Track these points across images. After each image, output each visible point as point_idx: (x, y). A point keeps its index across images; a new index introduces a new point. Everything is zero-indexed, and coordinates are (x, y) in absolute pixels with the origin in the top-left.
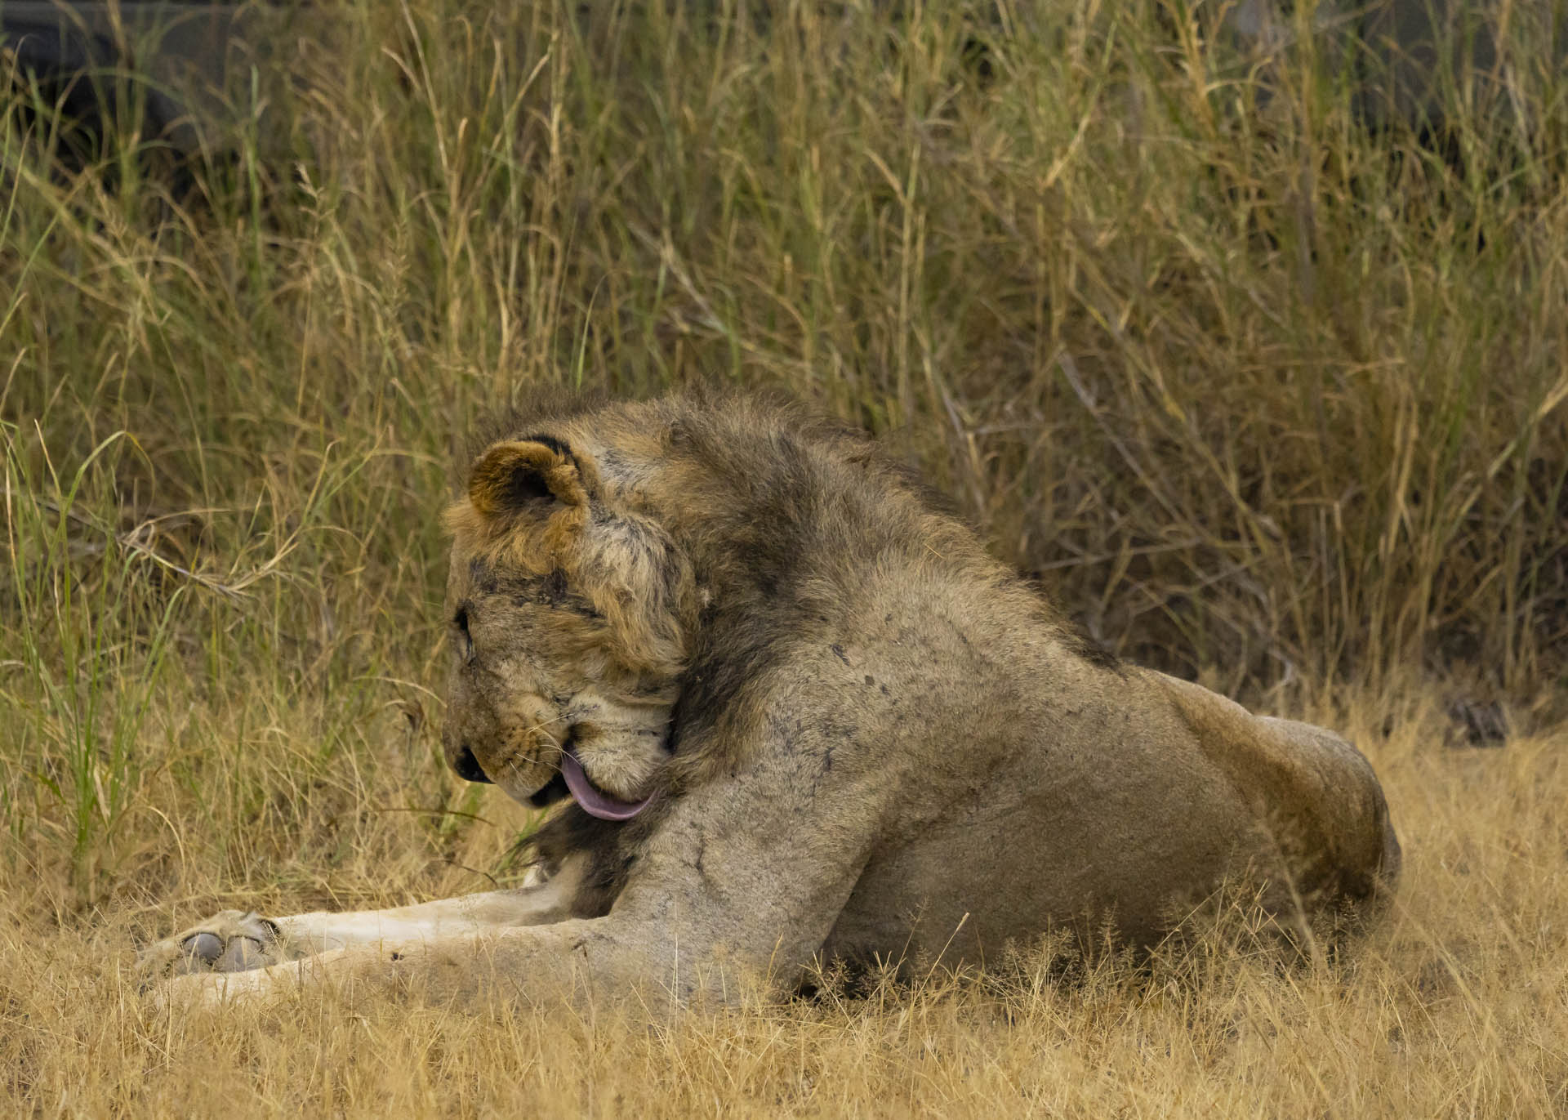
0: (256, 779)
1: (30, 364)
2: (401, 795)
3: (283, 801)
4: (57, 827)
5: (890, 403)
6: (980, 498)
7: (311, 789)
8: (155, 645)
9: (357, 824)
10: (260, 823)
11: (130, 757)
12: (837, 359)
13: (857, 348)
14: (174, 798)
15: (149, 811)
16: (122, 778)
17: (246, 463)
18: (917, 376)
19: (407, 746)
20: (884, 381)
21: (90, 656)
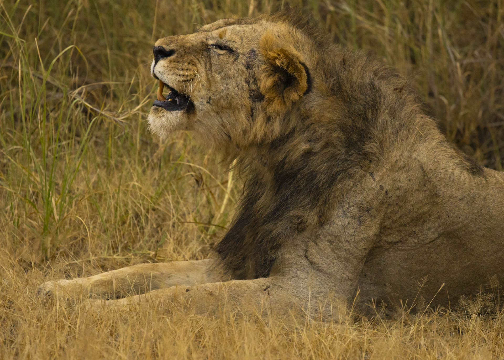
0: (126, 205)
1: (34, 11)
2: (191, 215)
3: (137, 216)
4: (34, 223)
5: (423, 47)
6: (461, 93)
7: (151, 211)
8: (83, 142)
9: (171, 228)
10: (126, 225)
11: (70, 192)
12: (400, 27)
13: (409, 22)
14: (88, 211)
15: (76, 218)
16: (65, 202)
17: (130, 60)
18: (435, 35)
19: (195, 193)
20: (420, 38)
21: (54, 146)
